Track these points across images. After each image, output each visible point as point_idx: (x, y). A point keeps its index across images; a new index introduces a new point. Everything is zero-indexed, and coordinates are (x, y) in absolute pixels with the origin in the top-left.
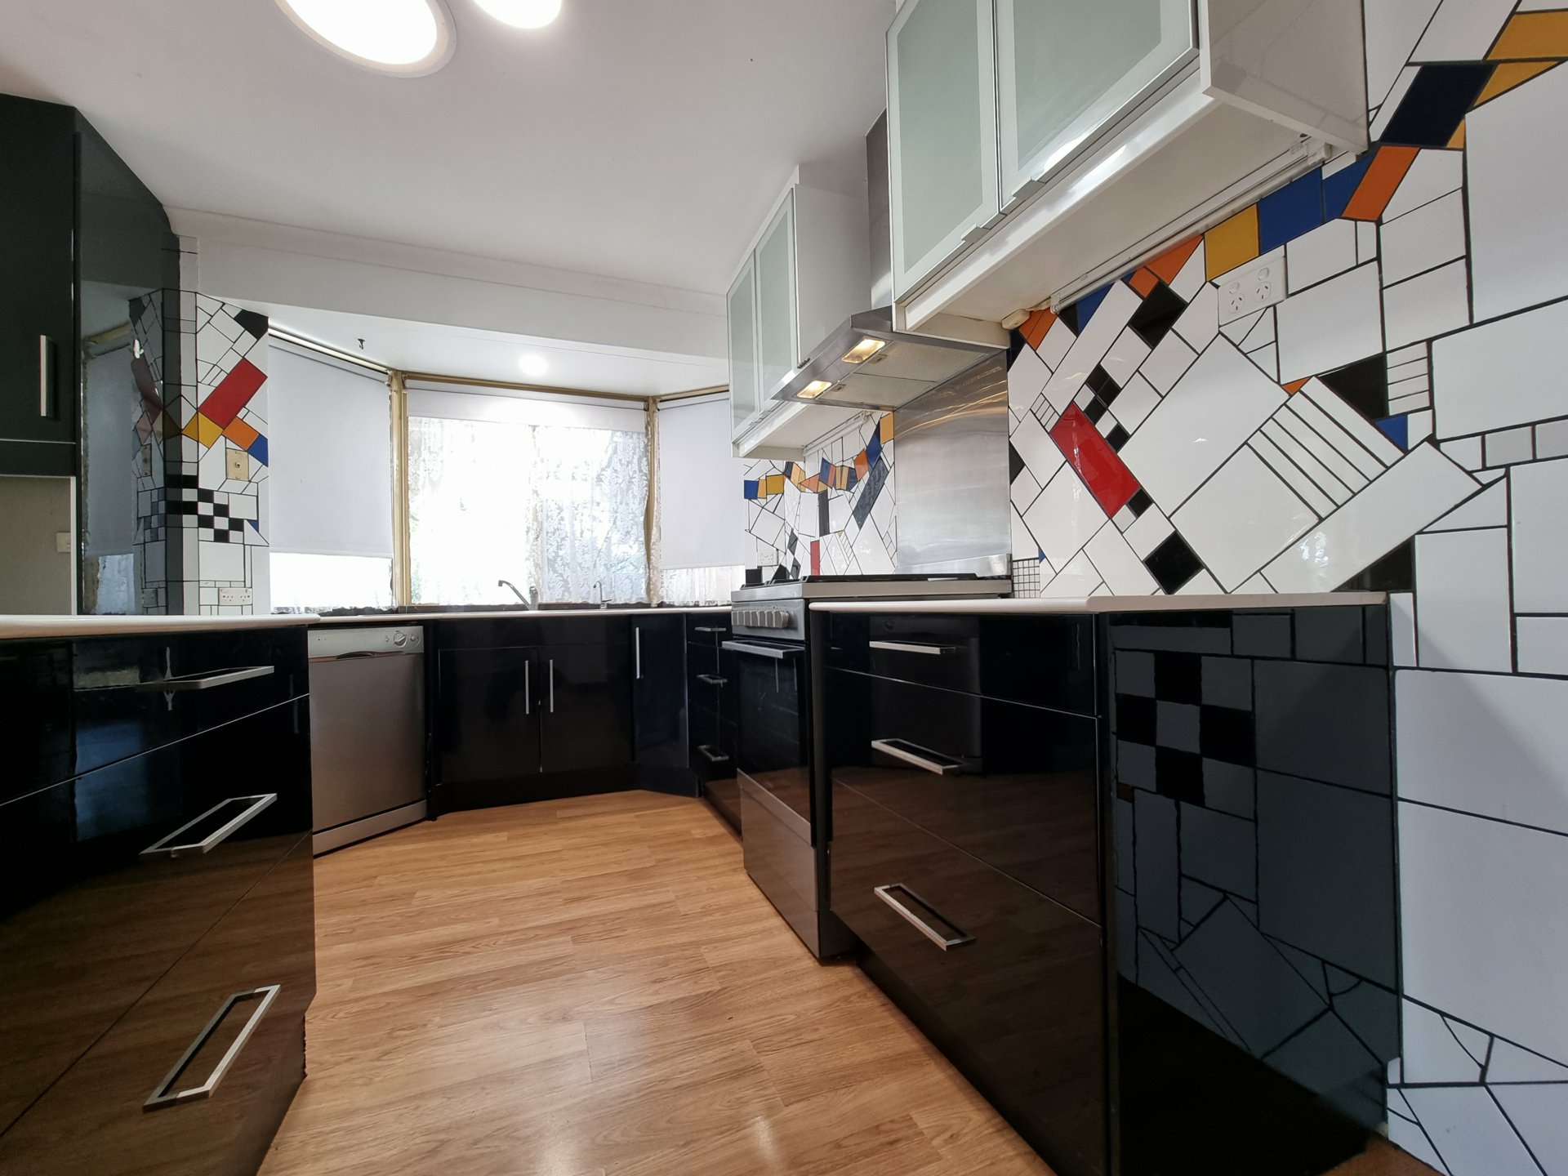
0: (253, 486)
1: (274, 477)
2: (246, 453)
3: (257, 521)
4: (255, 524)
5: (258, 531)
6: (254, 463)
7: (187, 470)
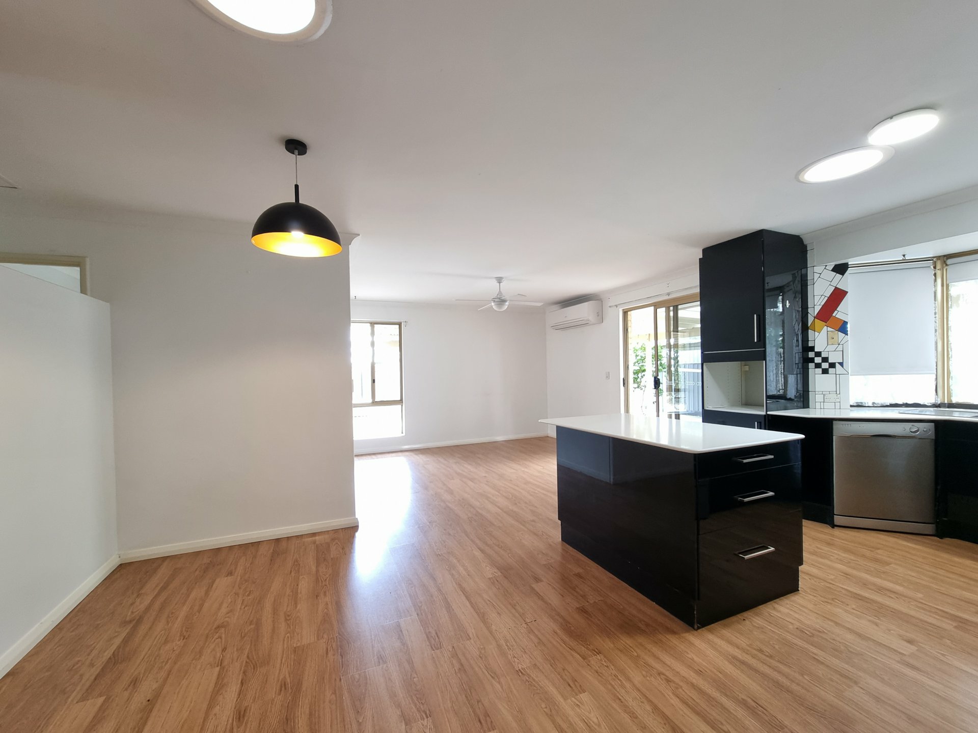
0: (840, 347)
1: (850, 341)
2: (837, 332)
3: (843, 363)
4: (841, 364)
5: (843, 367)
6: (841, 335)
7: (810, 344)
